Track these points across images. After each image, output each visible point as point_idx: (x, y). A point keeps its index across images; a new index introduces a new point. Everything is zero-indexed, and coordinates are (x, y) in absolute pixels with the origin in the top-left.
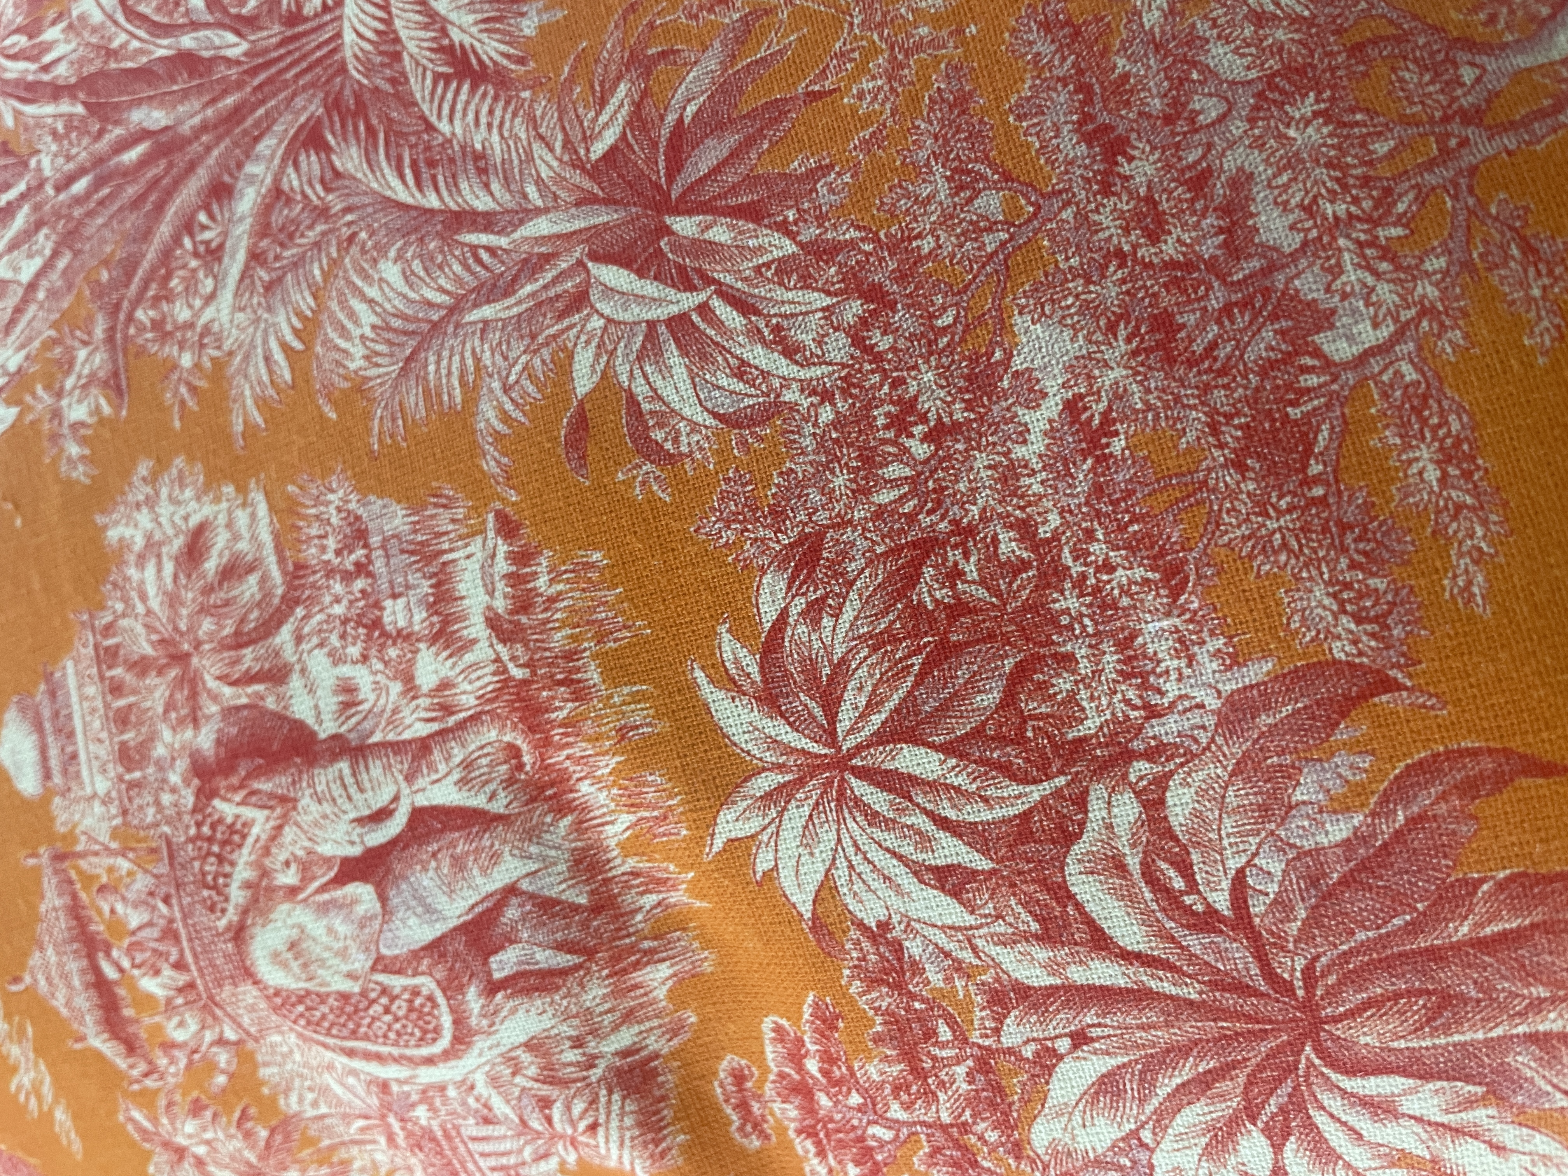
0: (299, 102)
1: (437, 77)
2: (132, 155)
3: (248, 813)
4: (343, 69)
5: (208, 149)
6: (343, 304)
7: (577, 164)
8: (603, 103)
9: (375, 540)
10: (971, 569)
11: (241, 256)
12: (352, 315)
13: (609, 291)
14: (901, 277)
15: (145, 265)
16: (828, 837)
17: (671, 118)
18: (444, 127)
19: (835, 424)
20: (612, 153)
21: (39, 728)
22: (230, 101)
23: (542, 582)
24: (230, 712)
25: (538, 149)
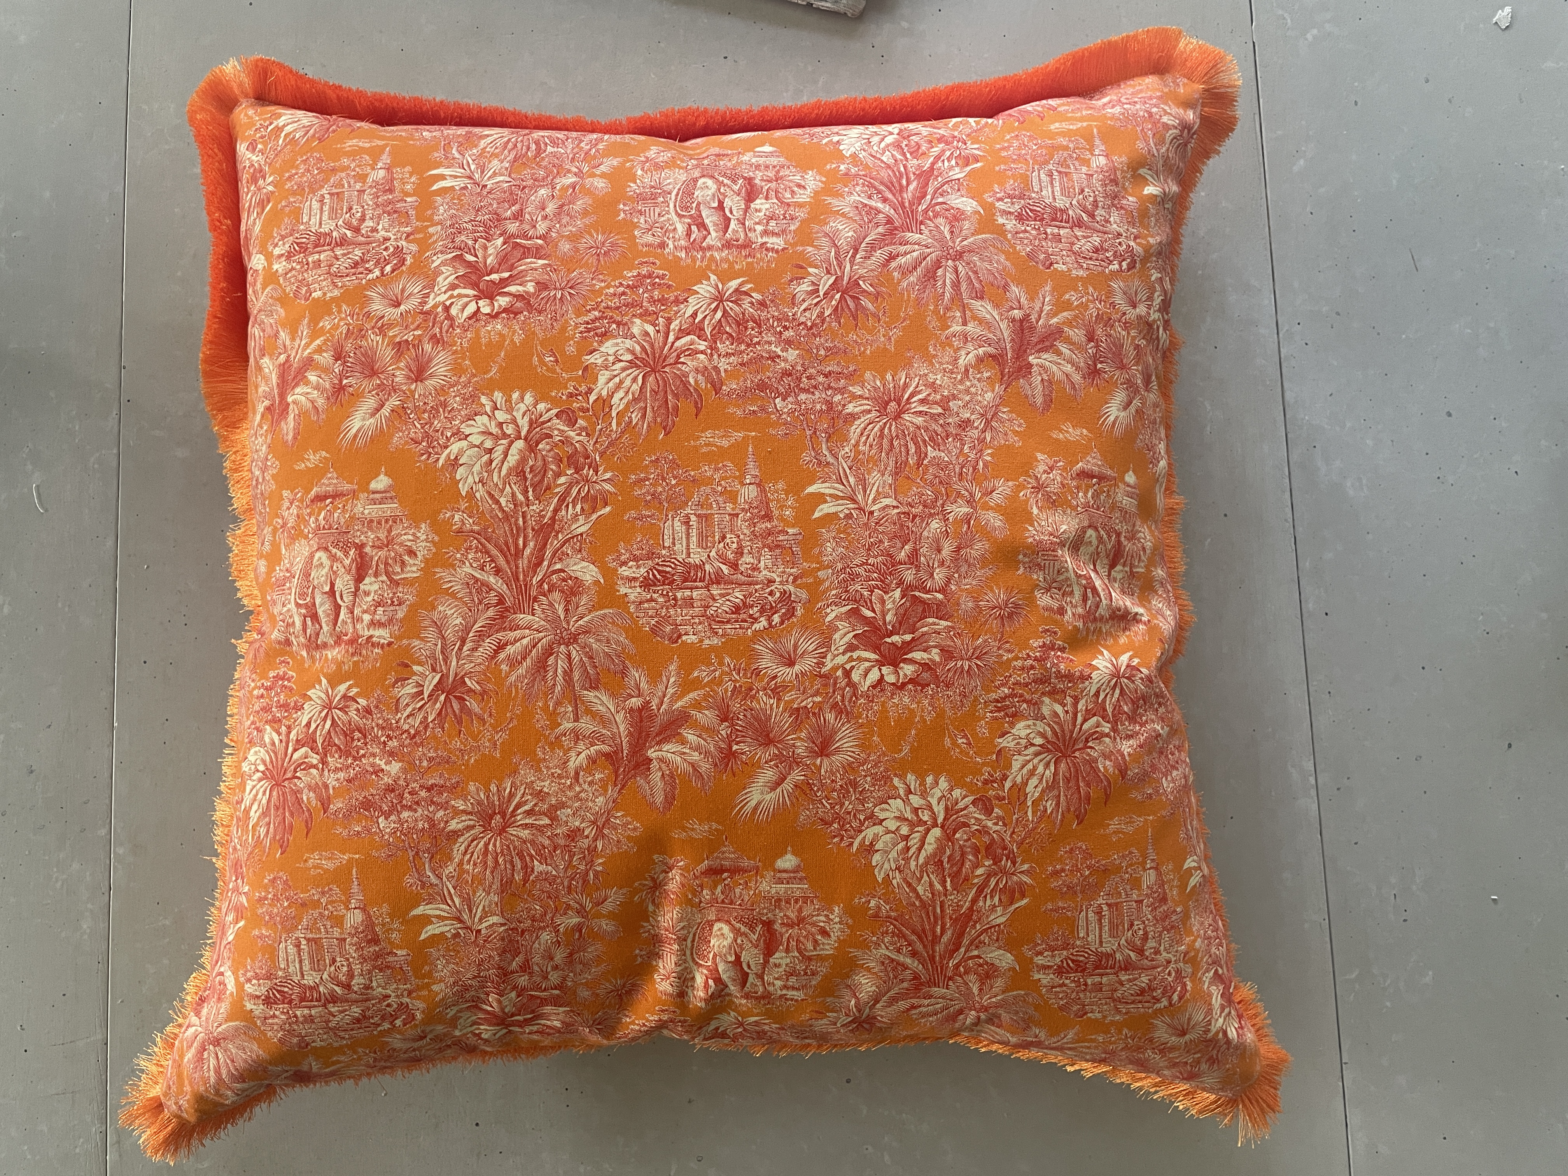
0: (512, 599)
1: (501, 640)
2: (521, 542)
3: (350, 559)
4: (515, 613)
5: (510, 569)
6: (456, 606)
7: (466, 674)
8: (477, 683)
9: (397, 608)
10: (359, 744)
11: (479, 576)
12: (452, 608)
13: (433, 677)
14: (415, 743)
15: (488, 544)
16: (319, 702)
17: (467, 698)
18: (488, 640)
19: (391, 723)
20: (465, 683)
21: (385, 492)
22: (521, 577)
23: (376, 650)
24: (372, 558)
25: (473, 665)
